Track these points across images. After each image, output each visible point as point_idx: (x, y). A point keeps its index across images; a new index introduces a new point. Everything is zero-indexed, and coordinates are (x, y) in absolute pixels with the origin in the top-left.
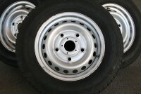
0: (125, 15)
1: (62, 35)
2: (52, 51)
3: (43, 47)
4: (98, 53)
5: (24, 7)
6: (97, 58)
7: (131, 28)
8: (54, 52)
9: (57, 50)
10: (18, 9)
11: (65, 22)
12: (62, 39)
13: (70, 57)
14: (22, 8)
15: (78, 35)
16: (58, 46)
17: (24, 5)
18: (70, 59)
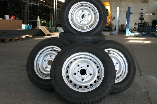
0: (121, 56)
1: (79, 66)
2: (72, 74)
3: (67, 72)
4: (100, 77)
5: (53, 49)
6: (99, 80)
7: (125, 65)
8: (74, 75)
9: (75, 74)
10: (48, 51)
11: (80, 58)
12: (78, 67)
13: (83, 78)
14: (51, 50)
15: (88, 66)
16: (76, 72)
17: (53, 48)
18: (83, 80)
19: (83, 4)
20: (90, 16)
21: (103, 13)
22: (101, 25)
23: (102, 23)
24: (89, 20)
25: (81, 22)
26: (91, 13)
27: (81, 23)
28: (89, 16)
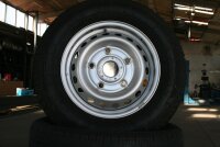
19: (109, 30)
20: (130, 68)
21: (173, 57)
22: (169, 94)
23: (171, 89)
24: (129, 79)
25: (101, 85)
26: (133, 57)
27: (101, 90)
28: (129, 66)
